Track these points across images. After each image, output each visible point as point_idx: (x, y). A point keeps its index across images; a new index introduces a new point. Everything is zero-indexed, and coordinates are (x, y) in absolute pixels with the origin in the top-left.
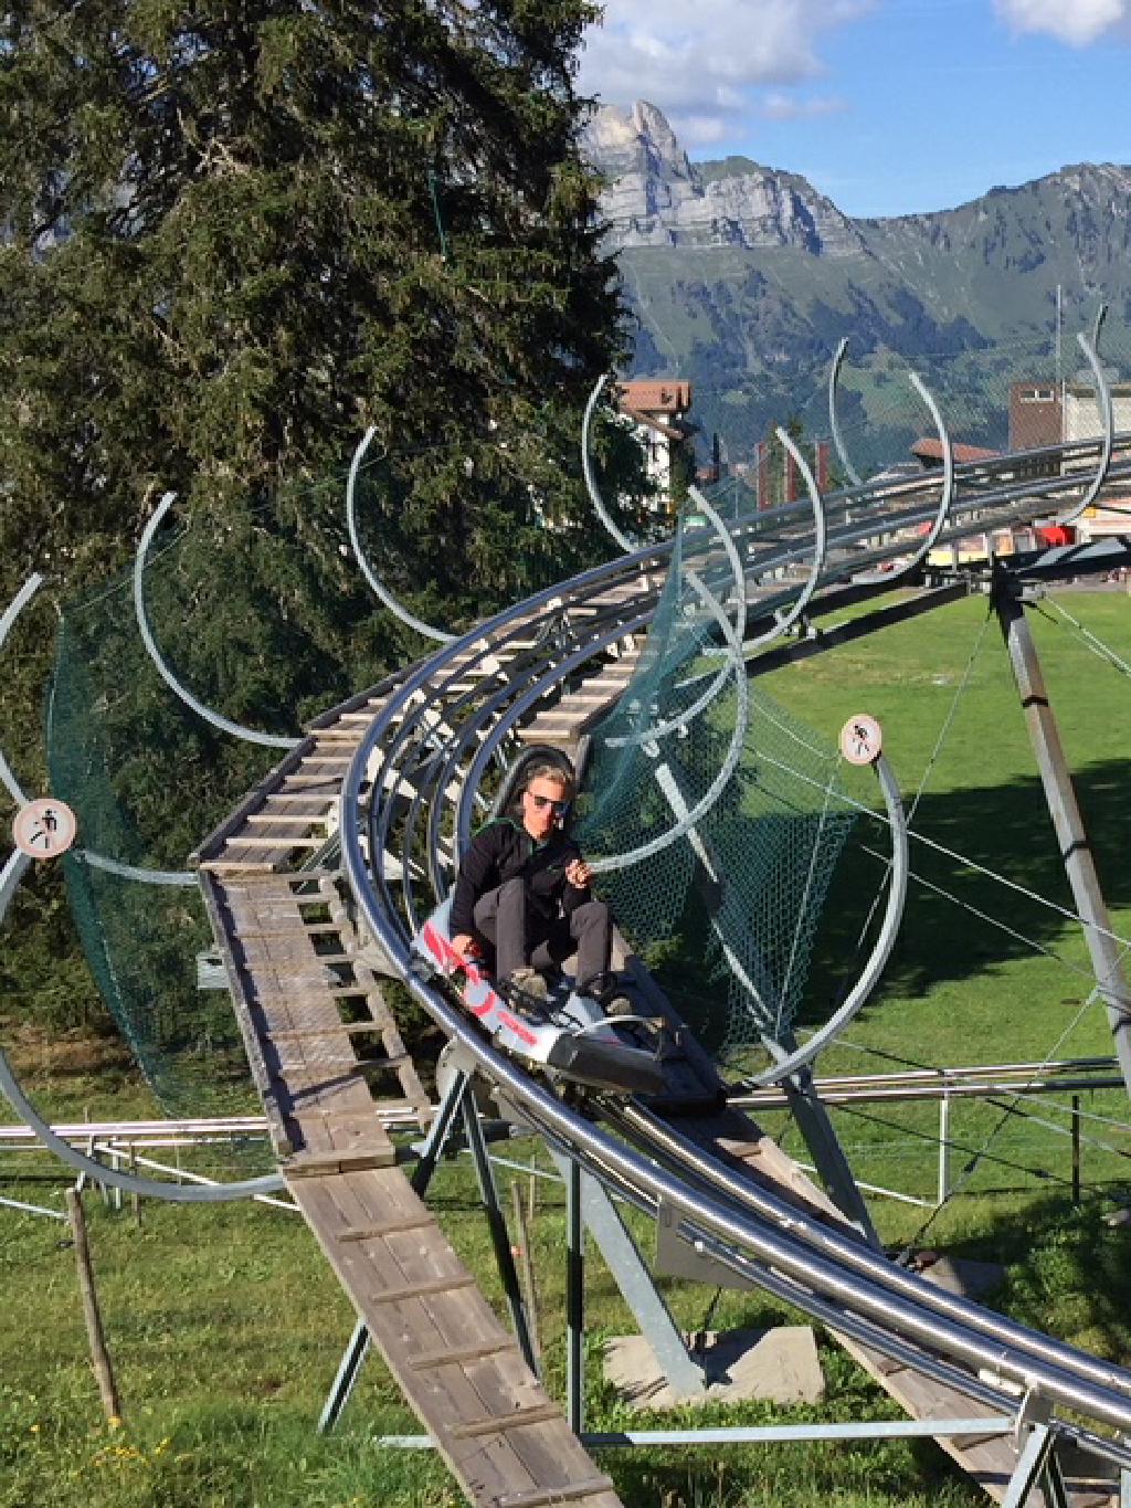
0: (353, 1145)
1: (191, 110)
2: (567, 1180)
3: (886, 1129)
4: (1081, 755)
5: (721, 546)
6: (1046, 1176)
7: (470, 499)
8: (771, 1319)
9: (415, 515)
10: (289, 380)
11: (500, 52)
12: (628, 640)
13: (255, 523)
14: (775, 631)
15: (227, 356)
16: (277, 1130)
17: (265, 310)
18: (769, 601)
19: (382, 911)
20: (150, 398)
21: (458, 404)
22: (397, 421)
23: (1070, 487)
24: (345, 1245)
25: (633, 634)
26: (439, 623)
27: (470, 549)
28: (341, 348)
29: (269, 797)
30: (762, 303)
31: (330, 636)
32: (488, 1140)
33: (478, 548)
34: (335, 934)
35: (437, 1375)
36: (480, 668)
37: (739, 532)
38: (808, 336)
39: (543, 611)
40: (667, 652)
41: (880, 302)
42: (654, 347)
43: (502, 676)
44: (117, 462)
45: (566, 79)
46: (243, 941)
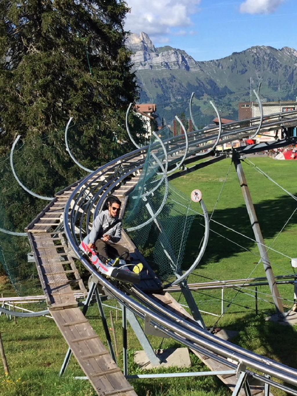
0: (66, 302)
1: (25, 37)
2: (123, 310)
3: (208, 297)
4: (258, 199)
5: (161, 146)
6: (248, 308)
7: (98, 135)
8: (177, 346)
9: (84, 140)
10: (52, 106)
11: (104, 20)
12: (138, 171)
13: (43, 143)
14: (176, 168)
15: (35, 100)
16: (47, 298)
17: (45, 88)
18: (174, 160)
19: (74, 242)
21: (95, 111)
22: (79, 115)
23: (253, 130)
24: (65, 328)
25: (139, 169)
26: (91, 168)
27: (98, 148)
28: (65, 97)
29: (46, 213)
30: (174, 84)
31: (63, 172)
32: (102, 301)
33: (101, 148)
34: (63, 248)
35: (88, 361)
36: (100, 179)
37: (166, 143)
38: (186, 92)
39: (116, 164)
40: (147, 174)
41: (205, 83)
42: (146, 95)
43: (106, 181)
44: (8, 128)
45: (121, 27)
46: (39, 250)
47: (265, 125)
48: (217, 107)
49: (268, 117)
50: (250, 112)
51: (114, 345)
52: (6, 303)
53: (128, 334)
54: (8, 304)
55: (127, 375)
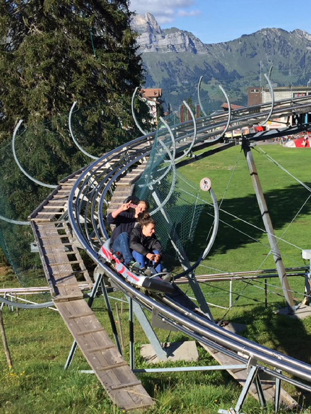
0: (72, 293)
1: (26, 17)
2: (129, 302)
3: (216, 289)
4: (267, 188)
5: (169, 133)
6: (258, 301)
7: (102, 121)
8: (184, 339)
9: (88, 126)
10: (54, 89)
12: (144, 158)
13: (45, 128)
14: (184, 155)
15: (37, 83)
16: (51, 290)
17: (47, 70)
18: (182, 147)
19: (79, 232)
20: (17, 94)
21: (99, 95)
22: (83, 99)
23: (263, 116)
24: (70, 320)
25: (146, 156)
26: (95, 155)
27: (103, 134)
28: (68, 80)
29: (49, 201)
30: (181, 67)
31: (66, 158)
32: (108, 292)
33: (105, 134)
34: (67, 238)
35: (95, 354)
36: (105, 166)
37: (174, 129)
38: (193, 76)
39: (122, 151)
40: (154, 162)
41: (213, 66)
42: (152, 79)
43: (111, 168)
44: (9, 112)
45: (127, 7)
46: (43, 239)
47: (276, 111)
48: (227, 92)
49: (279, 103)
50: (260, 98)
51: (121, 338)
52: (8, 295)
53: (134, 326)
54: (10, 296)
55: (134, 369)
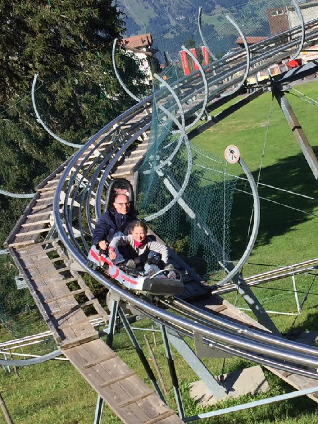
0: (83, 334)
2: (162, 331)
5: (170, 93)
7: (79, 93)
12: (144, 134)
13: (3, 118)
14: (196, 120)
16: (55, 334)
18: (192, 109)
22: (46, 69)
23: (294, 46)
24: (88, 369)
25: (146, 131)
26: (77, 141)
27: (83, 112)
29: (28, 216)
31: (39, 154)
32: (130, 324)
33: (85, 111)
34: (62, 261)
35: (129, 408)
36: (94, 155)
37: (176, 87)
38: (190, 8)
39: (112, 130)
40: (158, 136)
42: (135, 23)
43: (102, 156)
46: (29, 270)
48: (238, 22)
50: (285, 21)
51: (160, 381)
55: (185, 417)
